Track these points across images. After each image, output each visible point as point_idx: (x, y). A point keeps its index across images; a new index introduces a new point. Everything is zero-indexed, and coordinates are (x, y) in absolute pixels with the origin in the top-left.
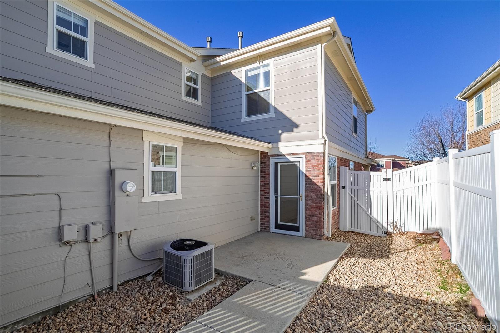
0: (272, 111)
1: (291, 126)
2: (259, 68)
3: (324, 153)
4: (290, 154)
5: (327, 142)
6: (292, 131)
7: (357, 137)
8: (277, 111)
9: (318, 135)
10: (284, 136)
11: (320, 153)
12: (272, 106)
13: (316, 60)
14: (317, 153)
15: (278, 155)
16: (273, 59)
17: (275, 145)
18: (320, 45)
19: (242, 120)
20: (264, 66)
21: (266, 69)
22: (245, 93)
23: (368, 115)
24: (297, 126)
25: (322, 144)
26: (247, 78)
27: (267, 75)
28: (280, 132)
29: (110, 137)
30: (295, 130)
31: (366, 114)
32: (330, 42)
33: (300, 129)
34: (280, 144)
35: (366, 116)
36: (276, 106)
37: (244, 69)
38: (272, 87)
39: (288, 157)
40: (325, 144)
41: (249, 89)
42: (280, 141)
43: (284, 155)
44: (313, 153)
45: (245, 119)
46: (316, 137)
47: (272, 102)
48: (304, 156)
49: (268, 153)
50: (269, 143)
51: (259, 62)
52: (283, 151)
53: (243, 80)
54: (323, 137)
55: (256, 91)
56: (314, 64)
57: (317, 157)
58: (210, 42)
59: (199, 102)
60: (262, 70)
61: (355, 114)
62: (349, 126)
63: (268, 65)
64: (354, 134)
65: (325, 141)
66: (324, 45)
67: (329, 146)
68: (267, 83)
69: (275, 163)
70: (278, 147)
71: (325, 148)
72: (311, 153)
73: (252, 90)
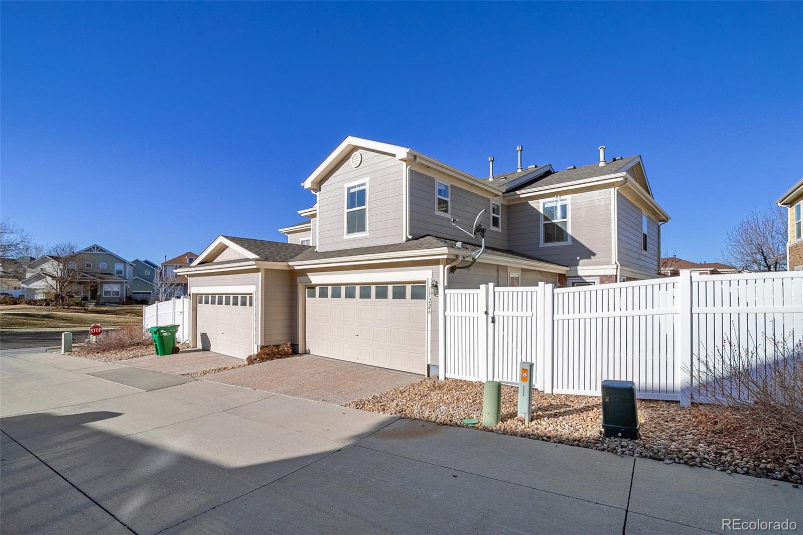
0: (569, 239)
1: (588, 254)
2: (557, 201)
3: (616, 276)
4: (586, 276)
5: (619, 267)
6: (590, 258)
7: (647, 254)
8: (573, 239)
9: (611, 261)
10: (581, 262)
11: (613, 275)
12: (570, 235)
13: (610, 200)
14: (610, 275)
15: (575, 277)
16: (571, 195)
17: (573, 268)
18: (613, 188)
19: (540, 246)
20: (561, 200)
21: (563, 203)
22: (542, 222)
23: (661, 226)
24: (594, 254)
25: (614, 269)
26: (544, 209)
27: (564, 208)
28: (578, 258)
29: (498, 271)
30: (592, 257)
31: (660, 223)
32: (622, 187)
33: (597, 256)
34: (579, 268)
35: (659, 227)
36: (573, 236)
37: (541, 201)
38: (569, 219)
39: (584, 278)
40: (617, 268)
41: (546, 219)
42: (578, 265)
43: (580, 277)
44: (608, 275)
45: (542, 244)
46: (609, 263)
47: (569, 231)
48: (598, 278)
49: (565, 274)
50: (567, 267)
51: (557, 196)
52: (580, 273)
53: (541, 211)
54: (616, 263)
55: (554, 221)
56: (608, 202)
57: (610, 279)
58: (493, 161)
59: (499, 230)
60: (559, 204)
61: (645, 231)
62: (637, 245)
63: (565, 200)
64: (644, 252)
65: (617, 266)
66: (616, 188)
67: (620, 270)
68: (564, 216)
69: (572, 283)
70: (577, 270)
71: (617, 272)
72: (605, 276)
73: (550, 220)
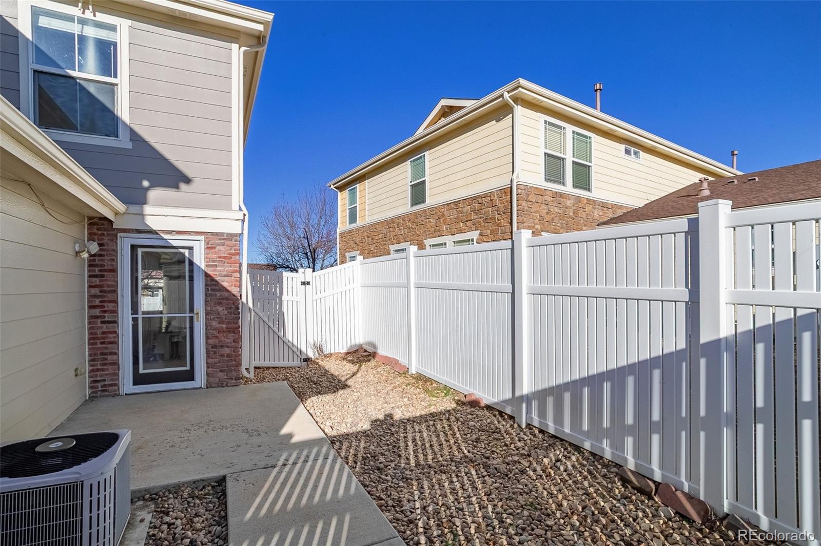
0: (123, 134)
1: (173, 176)
2: (82, 22)
3: (241, 236)
4: (170, 232)
5: (247, 218)
6: (176, 187)
8: (134, 136)
9: (230, 204)
10: (156, 193)
11: (234, 235)
14: (228, 234)
15: (139, 231)
16: (128, 22)
17: (133, 208)
20: (97, 25)
21: (105, 35)
22: (29, 65)
24: (188, 181)
25: (238, 220)
28: (146, 183)
30: (183, 186)
33: (193, 185)
34: (147, 209)
36: (133, 126)
38: (123, 80)
39: (165, 236)
40: (243, 221)
41: (44, 58)
42: (145, 202)
43: (155, 232)
44: (221, 234)
46: (227, 207)
47: (123, 111)
48: (202, 238)
49: (111, 223)
51: (84, 7)
52: (153, 223)
54: (240, 209)
55: (71, 73)
57: (228, 242)
60: (92, 32)
63: (112, 28)
65: (244, 215)
68: (107, 68)
69: (132, 246)
70: (142, 215)
71: (243, 230)
72: (217, 234)
73: (59, 66)
